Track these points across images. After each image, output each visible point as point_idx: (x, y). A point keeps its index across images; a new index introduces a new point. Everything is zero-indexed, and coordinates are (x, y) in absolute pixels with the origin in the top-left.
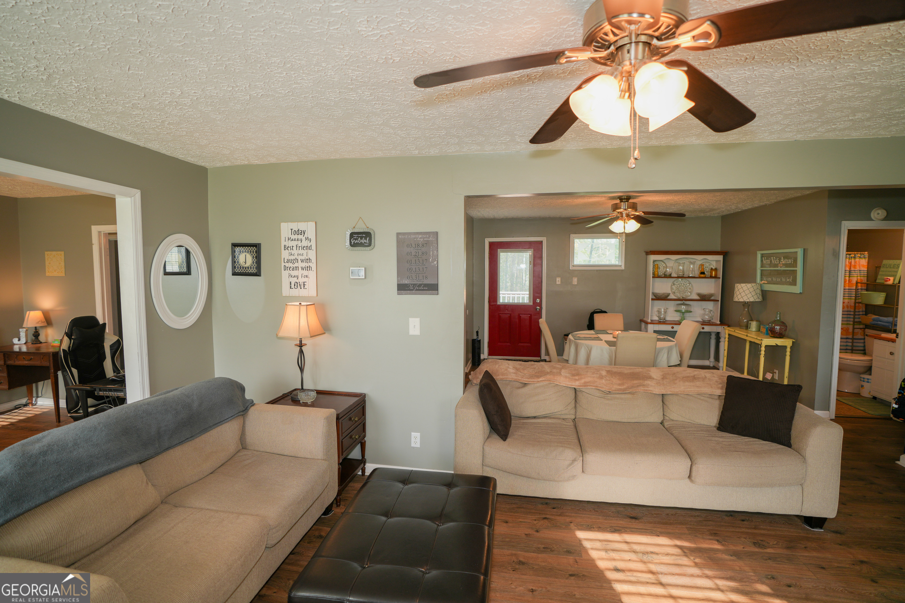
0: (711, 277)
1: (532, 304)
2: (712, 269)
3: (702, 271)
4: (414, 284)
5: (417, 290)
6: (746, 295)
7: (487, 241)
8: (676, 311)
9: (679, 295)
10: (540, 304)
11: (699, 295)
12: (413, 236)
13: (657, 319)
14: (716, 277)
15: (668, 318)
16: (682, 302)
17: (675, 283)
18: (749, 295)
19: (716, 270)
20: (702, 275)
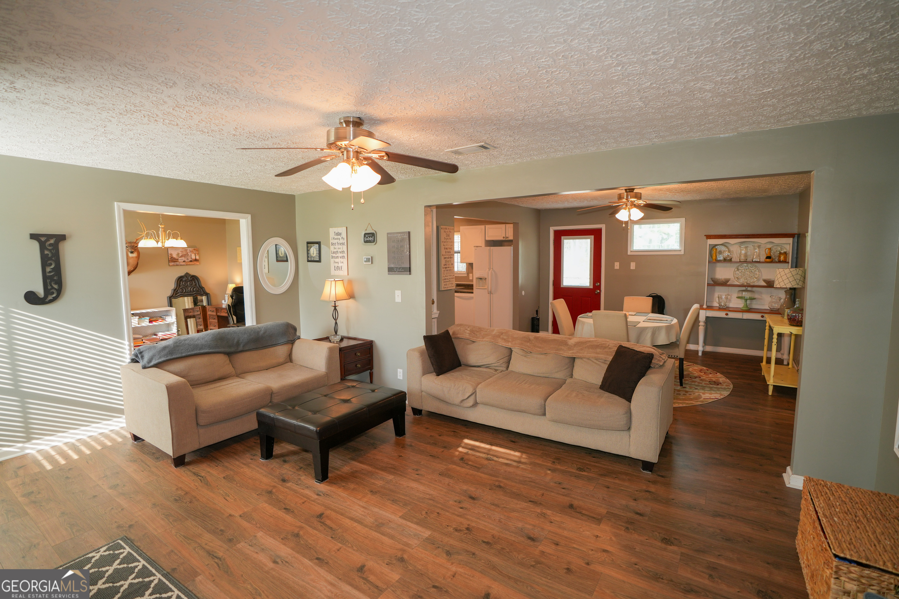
0: (780, 262)
1: (592, 287)
2: (780, 253)
3: (769, 255)
4: (397, 268)
5: (398, 271)
6: (783, 281)
7: (552, 230)
8: (738, 297)
9: (742, 281)
10: (599, 288)
11: (765, 281)
12: (396, 235)
13: (718, 305)
14: (785, 262)
15: (732, 305)
16: (744, 288)
17: (740, 268)
18: (787, 281)
19: (785, 253)
20: (768, 260)
